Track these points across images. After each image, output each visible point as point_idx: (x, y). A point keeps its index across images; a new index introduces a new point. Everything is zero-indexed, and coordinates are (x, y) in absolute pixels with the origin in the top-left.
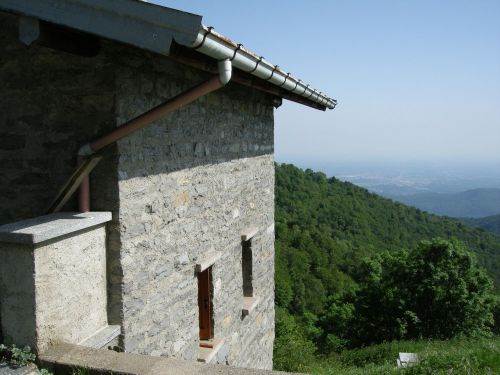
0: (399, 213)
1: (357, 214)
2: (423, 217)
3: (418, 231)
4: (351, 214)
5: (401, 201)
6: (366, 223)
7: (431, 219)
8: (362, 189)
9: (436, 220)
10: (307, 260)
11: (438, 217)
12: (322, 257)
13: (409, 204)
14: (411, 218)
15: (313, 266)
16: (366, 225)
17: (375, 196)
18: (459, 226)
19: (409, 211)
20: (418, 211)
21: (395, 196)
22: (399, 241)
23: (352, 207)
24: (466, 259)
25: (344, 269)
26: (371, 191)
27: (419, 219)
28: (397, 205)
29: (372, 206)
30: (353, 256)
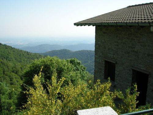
0: (22, 53)
1: (10, 54)
2: (29, 54)
3: (29, 58)
4: (8, 55)
5: (22, 49)
6: (13, 57)
7: (32, 54)
8: (10, 47)
9: (33, 54)
10: (2, 70)
11: (33, 53)
12: (6, 69)
13: (25, 50)
14: (26, 54)
15: (4, 72)
16: (13, 58)
17: (14, 48)
18: (40, 55)
19: (25, 52)
20: (28, 52)
21: (20, 48)
22: (23, 62)
23: (8, 52)
24: (79, 63)
25: (13, 72)
26: (13, 47)
27: (28, 54)
28: (21, 51)
29: (14, 52)
30: (15, 68)
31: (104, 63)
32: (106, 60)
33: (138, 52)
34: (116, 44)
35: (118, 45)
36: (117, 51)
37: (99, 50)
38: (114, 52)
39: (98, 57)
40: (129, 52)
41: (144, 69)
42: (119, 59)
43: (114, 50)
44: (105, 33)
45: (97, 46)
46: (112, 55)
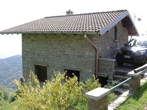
31: (34, 67)
32: (36, 64)
33: (69, 55)
34: (46, 49)
35: (48, 51)
36: (48, 56)
37: (27, 56)
38: (44, 57)
39: (26, 63)
40: (60, 55)
41: (75, 67)
42: (50, 62)
43: (44, 55)
44: (33, 40)
45: (25, 53)
46: (43, 60)
